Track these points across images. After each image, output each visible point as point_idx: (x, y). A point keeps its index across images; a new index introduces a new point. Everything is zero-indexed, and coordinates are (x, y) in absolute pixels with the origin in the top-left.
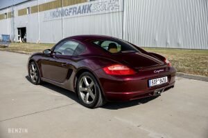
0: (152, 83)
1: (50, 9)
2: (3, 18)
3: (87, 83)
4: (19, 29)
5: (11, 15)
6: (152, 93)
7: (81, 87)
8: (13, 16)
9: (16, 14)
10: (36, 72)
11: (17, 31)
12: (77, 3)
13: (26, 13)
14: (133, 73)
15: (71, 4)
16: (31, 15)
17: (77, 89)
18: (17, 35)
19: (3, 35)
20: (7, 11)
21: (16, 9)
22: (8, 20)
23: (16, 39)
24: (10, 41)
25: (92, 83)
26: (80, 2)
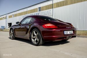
0: (66, 33)
1: (22, 15)
2: (2, 19)
3: (35, 34)
4: (8, 23)
5: (6, 18)
6: (66, 38)
7: (32, 36)
8: (7, 18)
9: (8, 17)
10: (13, 33)
11: (8, 24)
12: (33, 12)
13: (12, 17)
14: (57, 27)
15: (31, 13)
16: (14, 17)
17: (30, 38)
18: (8, 26)
19: (2, 26)
20: (4, 16)
21: (8, 15)
22: (4, 20)
23: (7, 28)
24: (4, 29)
25: (38, 33)
26: (35, 12)
